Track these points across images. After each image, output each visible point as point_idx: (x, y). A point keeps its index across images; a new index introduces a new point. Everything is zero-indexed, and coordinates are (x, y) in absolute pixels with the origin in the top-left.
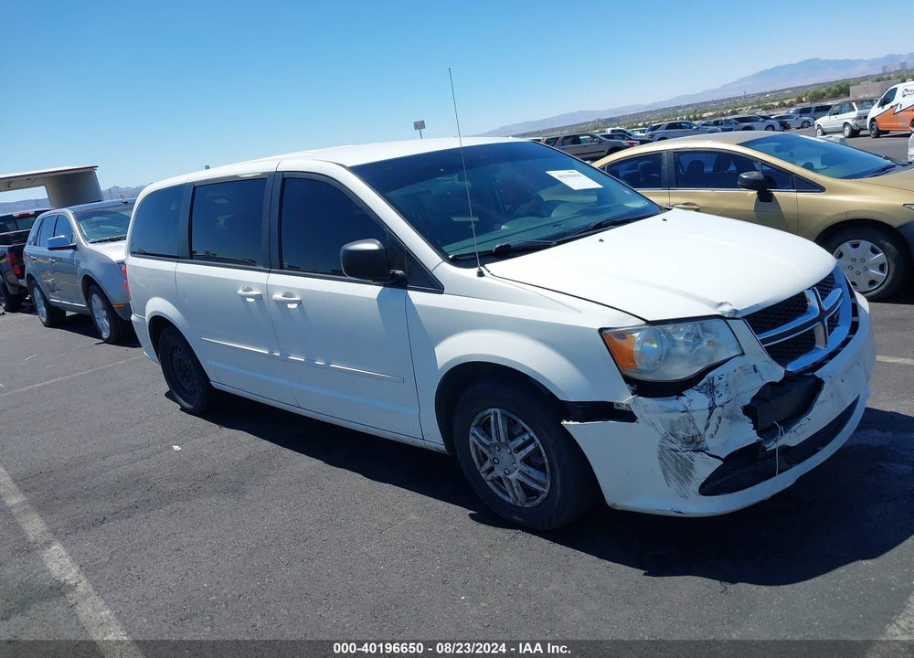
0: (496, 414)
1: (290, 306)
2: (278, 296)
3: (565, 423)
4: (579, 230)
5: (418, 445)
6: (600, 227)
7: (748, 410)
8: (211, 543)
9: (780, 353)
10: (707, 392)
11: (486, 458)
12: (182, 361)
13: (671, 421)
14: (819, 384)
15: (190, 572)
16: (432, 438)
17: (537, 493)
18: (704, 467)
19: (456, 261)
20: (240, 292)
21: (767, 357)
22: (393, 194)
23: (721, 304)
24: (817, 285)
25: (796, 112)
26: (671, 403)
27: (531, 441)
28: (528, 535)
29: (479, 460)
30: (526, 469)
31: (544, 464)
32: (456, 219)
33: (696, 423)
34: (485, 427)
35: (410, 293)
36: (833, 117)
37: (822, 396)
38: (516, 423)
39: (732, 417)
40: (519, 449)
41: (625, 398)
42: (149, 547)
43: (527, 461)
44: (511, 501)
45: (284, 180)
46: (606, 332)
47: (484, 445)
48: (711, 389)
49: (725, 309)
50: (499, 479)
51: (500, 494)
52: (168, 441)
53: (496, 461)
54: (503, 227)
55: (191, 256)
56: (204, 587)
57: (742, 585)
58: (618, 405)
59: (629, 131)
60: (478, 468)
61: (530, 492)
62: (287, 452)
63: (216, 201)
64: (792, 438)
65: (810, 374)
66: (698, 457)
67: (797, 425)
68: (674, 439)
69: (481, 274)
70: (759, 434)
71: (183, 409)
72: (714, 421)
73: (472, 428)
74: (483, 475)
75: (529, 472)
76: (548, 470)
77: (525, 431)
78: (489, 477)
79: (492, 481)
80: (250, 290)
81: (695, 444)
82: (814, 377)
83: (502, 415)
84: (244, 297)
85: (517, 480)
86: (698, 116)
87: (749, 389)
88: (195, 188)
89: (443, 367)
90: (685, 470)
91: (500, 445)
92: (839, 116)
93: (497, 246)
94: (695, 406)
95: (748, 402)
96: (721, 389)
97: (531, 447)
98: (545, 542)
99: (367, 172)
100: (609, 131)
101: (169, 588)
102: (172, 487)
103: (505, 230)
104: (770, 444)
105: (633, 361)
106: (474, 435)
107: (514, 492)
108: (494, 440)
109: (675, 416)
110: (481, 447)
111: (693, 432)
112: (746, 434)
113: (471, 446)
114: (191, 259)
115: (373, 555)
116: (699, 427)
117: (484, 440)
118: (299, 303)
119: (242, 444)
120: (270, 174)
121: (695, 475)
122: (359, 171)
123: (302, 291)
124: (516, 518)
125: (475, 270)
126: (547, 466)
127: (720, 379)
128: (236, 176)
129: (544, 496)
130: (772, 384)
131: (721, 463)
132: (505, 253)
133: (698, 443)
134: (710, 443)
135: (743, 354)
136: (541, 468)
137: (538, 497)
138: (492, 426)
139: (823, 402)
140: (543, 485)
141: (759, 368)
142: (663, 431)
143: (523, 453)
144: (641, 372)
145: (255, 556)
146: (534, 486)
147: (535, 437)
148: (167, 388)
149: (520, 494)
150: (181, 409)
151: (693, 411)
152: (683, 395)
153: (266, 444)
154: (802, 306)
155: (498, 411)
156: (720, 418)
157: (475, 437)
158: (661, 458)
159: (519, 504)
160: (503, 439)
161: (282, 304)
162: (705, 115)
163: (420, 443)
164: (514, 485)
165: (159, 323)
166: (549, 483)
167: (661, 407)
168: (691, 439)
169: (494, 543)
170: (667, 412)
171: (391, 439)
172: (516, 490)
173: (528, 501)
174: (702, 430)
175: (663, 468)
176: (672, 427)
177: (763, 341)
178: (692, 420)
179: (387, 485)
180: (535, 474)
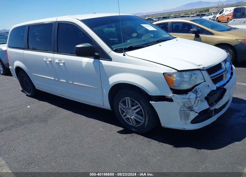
0: (128, 99)
1: (61, 64)
2: (57, 61)
3: (151, 102)
4: (152, 42)
5: (102, 108)
6: (158, 42)
7: (206, 98)
8: (37, 138)
9: (215, 81)
10: (195, 93)
11: (124, 112)
12: (26, 81)
13: (184, 102)
14: (225, 90)
15: (31, 148)
16: (107, 106)
17: (140, 123)
18: (193, 115)
19: (116, 51)
20: (45, 59)
21: (212, 82)
22: (95, 29)
23: (200, 65)
24: (224, 61)
25: (196, 15)
26: (184, 96)
27: (139, 107)
28: (137, 135)
29: (122, 112)
30: (137, 115)
31: (143, 114)
32: (111, 39)
33: (191, 102)
34: (124, 103)
35: (101, 61)
36: (207, 17)
37: (226, 94)
38: (134, 101)
39: (202, 101)
40: (135, 110)
41: (170, 95)
42: (17, 140)
43: (137, 113)
44: (131, 125)
45: (59, 24)
46: (165, 74)
47: (124, 108)
48: (196, 92)
49: (201, 67)
50: (128, 118)
51: (128, 122)
52: (22, 105)
53: (127, 113)
54: (128, 41)
55: (28, 48)
56: (35, 153)
57: (203, 150)
58: (167, 97)
59: (152, 19)
60: (121, 115)
61: (137, 122)
62: (60, 109)
63: (35, 34)
64: (217, 106)
65: (222, 87)
66: (191, 112)
67: (219, 102)
68: (184, 107)
69: (124, 55)
70: (209, 105)
71: (27, 95)
72: (197, 102)
73: (120, 103)
74: (123, 117)
75: (138, 116)
76: (144, 116)
77: (137, 104)
78: (125, 118)
79: (125, 119)
80: (47, 59)
81: (191, 109)
82: (224, 88)
83: (130, 99)
84: (46, 61)
85: (134, 119)
86: (170, 15)
87: (207, 92)
88: (29, 26)
89: (111, 84)
90: (187, 116)
91: (129, 108)
92: (208, 17)
93: (128, 46)
94: (192, 97)
95: (206, 96)
96: (199, 92)
97: (139, 109)
98: (142, 137)
99: (87, 22)
100: (147, 18)
101: (24, 154)
102: (24, 120)
103: (129, 42)
104: (212, 108)
105: (173, 83)
106: (121, 105)
107: (133, 122)
108: (127, 107)
109: (185, 100)
110: (123, 109)
111: (190, 105)
112: (205, 106)
113: (119, 108)
114: (29, 49)
115: (89, 142)
116: (192, 104)
117: (124, 107)
118: (64, 63)
119: (46, 106)
120: (54, 22)
121: (190, 118)
122: (84, 21)
123: (65, 60)
124: (133, 129)
125: (123, 54)
126: (144, 115)
127: (199, 89)
128: (43, 23)
129: (142, 123)
130: (213, 90)
131: (198, 114)
132: (131, 49)
133: (192, 108)
134: (195, 108)
135: (205, 81)
136: (142, 115)
137: (140, 124)
138: (127, 102)
139: (226, 95)
140: (142, 120)
141: (209, 86)
142: (181, 105)
143: (137, 111)
144: (175, 87)
145: (52, 142)
146: (140, 121)
147: (140, 106)
148: (21, 89)
149: (134, 123)
150: (26, 95)
151: (191, 99)
152: (188, 94)
153: (54, 106)
154: (220, 67)
155: (129, 98)
156: (198, 101)
157: (121, 106)
158: (180, 113)
159: (134, 125)
160: (130, 106)
161: (58, 64)
162: (171, 15)
163: (103, 107)
164: (133, 120)
165: (18, 69)
166: (144, 120)
167: (182, 97)
168: (189, 107)
169: (126, 137)
170: (183, 99)
171: (93, 105)
172: (133, 121)
173: (137, 125)
174: (193, 105)
175: (180, 116)
176: (184, 104)
177: (211, 77)
178: (190, 102)
179: (92, 119)
180: (140, 117)
